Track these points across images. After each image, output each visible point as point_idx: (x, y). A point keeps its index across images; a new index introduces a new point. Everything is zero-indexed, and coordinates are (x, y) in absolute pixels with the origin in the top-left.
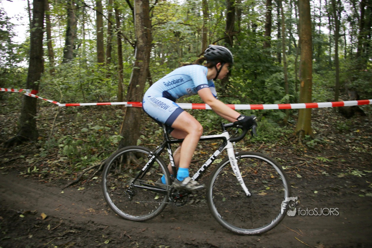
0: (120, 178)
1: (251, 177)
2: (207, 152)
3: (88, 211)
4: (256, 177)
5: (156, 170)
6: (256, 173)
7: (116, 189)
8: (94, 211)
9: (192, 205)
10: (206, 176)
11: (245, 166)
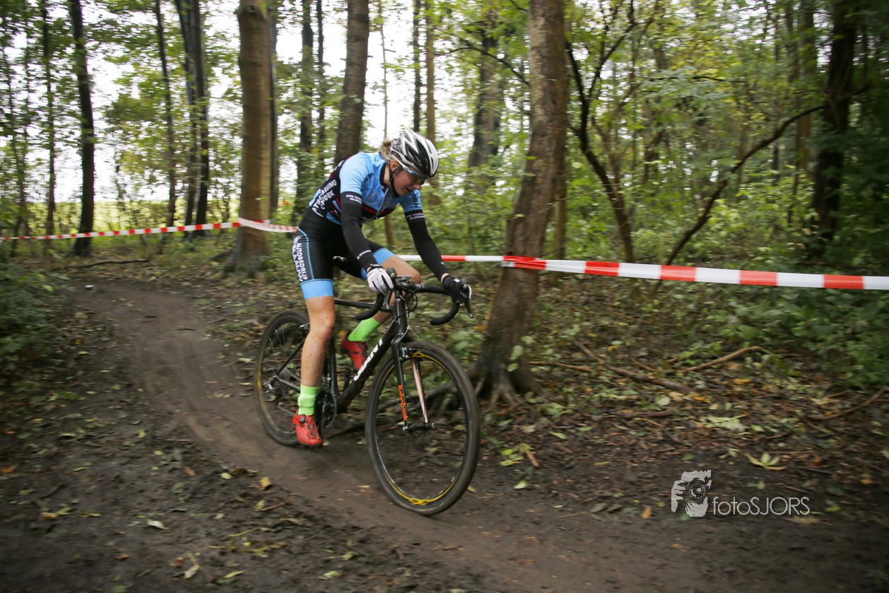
0: (458, 431)
1: (797, 473)
2: (708, 399)
3: (357, 490)
4: (815, 475)
5: (551, 423)
6: (817, 464)
7: (436, 453)
8: (371, 492)
9: (594, 516)
10: (676, 453)
11: (797, 442)
